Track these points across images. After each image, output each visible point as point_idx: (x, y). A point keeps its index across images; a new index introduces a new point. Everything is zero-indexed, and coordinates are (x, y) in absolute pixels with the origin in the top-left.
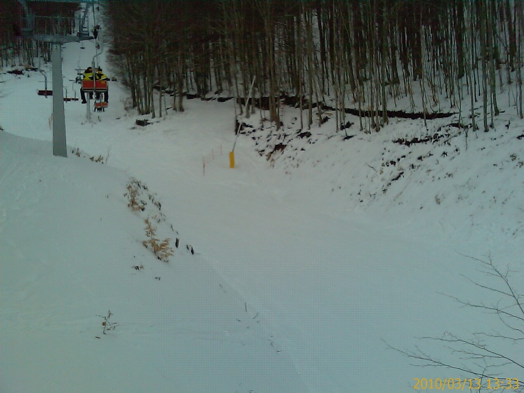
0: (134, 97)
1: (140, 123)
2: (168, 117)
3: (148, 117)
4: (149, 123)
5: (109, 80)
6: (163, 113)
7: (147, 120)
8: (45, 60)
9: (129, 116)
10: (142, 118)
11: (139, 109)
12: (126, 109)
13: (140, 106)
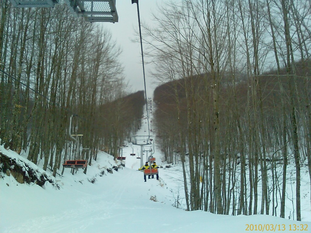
0: (165, 157)
1: (167, 167)
2: (178, 165)
3: (171, 164)
4: (171, 167)
5: (158, 167)
6: (177, 162)
7: (170, 166)
8: (128, 141)
9: (163, 164)
10: (168, 165)
11: (167, 162)
12: (162, 161)
13: (168, 160)
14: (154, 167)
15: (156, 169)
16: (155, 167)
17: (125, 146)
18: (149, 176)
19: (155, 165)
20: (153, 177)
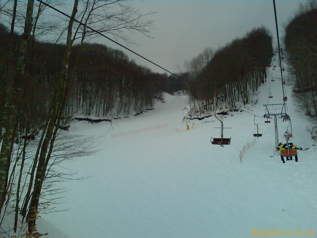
14: (291, 148)
15: (294, 150)
16: (293, 148)
17: (237, 110)
18: (287, 158)
19: (293, 146)
20: (291, 159)
